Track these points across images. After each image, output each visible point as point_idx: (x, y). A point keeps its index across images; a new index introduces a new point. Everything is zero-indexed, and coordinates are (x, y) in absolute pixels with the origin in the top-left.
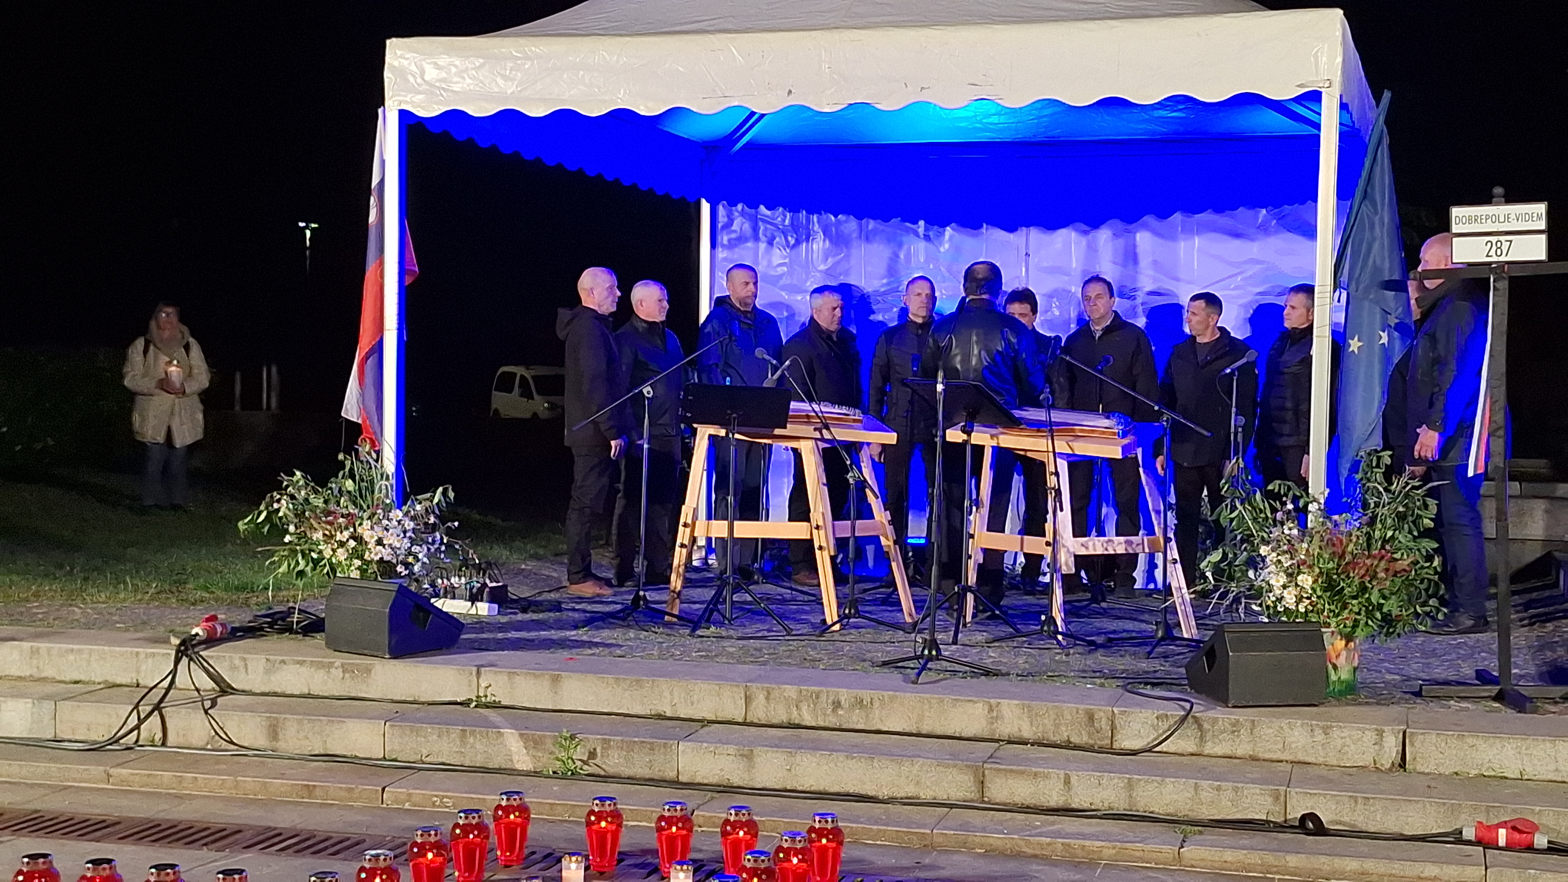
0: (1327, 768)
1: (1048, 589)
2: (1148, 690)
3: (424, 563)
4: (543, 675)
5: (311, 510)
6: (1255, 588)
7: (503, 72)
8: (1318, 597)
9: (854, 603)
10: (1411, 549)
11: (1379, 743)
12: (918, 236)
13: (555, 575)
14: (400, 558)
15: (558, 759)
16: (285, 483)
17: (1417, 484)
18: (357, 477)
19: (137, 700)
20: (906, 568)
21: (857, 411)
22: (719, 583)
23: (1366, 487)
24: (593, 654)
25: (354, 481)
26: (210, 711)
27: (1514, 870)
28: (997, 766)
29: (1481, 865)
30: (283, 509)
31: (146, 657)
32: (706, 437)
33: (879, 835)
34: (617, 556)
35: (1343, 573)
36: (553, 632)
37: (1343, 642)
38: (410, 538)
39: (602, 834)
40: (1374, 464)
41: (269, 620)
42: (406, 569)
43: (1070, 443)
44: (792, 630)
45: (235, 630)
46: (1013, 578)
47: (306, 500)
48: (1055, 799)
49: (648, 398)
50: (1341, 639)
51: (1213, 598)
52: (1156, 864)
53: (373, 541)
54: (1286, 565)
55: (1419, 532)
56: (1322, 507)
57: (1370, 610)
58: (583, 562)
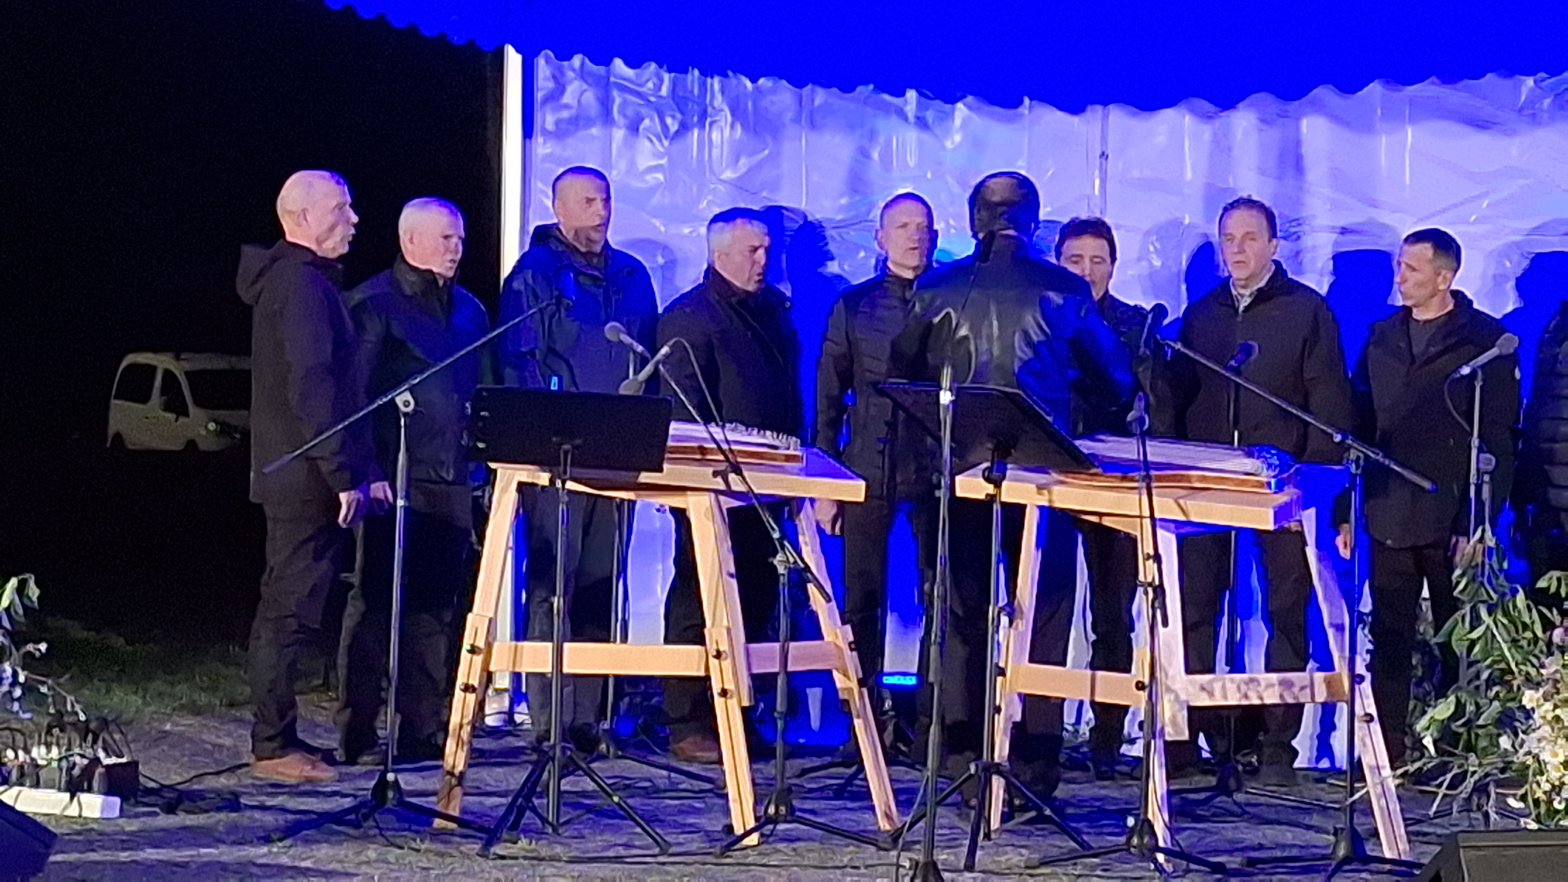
1: (1139, 769)
6: (1514, 767)
9: (785, 795)
12: (906, 119)
13: (228, 742)
20: (881, 727)
21: (793, 440)
22: (534, 757)
32: (514, 487)
34: (346, 707)
36: (223, 849)
43: (1182, 502)
44: (670, 845)
46: (1076, 749)
49: (406, 415)
51: (1439, 786)
58: (282, 718)
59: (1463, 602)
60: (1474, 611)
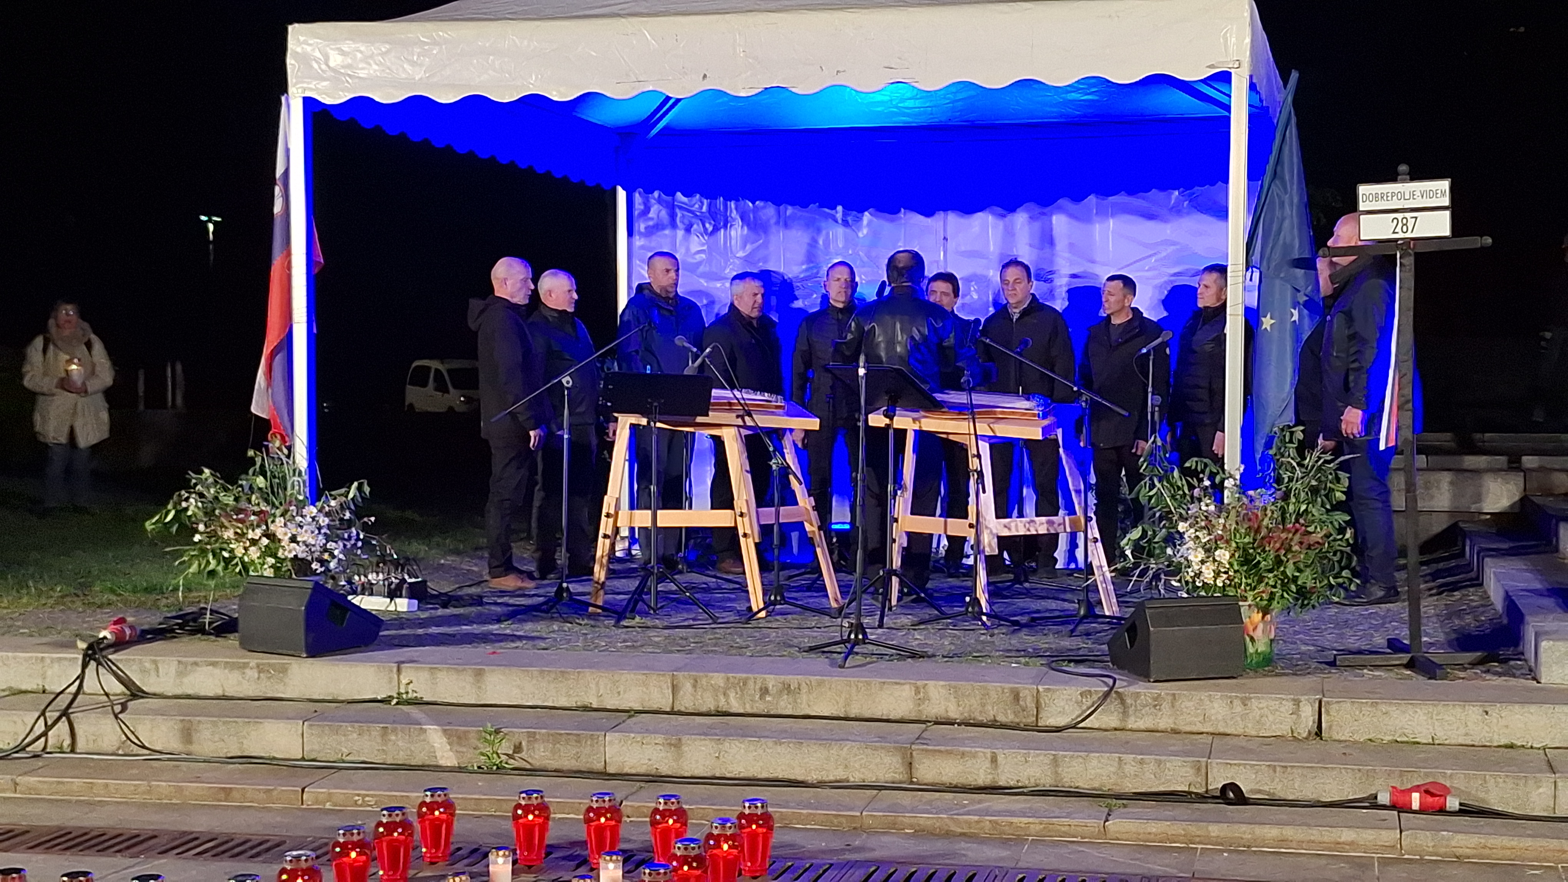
0: (1247, 738)
1: (972, 571)
2: (1072, 668)
3: (340, 560)
4: (464, 670)
5: (221, 508)
6: (1174, 564)
7: (410, 58)
8: (1235, 572)
9: (780, 590)
10: (1324, 522)
11: (1296, 712)
12: (837, 221)
13: (475, 569)
14: (316, 555)
15: (482, 754)
16: (194, 481)
17: (1329, 458)
18: (269, 474)
19: (43, 707)
20: (831, 553)
21: (779, 397)
22: (643, 573)
23: (1279, 463)
24: (517, 647)
25: (265, 477)
26: (120, 716)
27: (1428, 833)
28: (925, 747)
29: (1395, 829)
30: (192, 508)
31: (52, 662)
32: (628, 426)
33: (809, 819)
34: (538, 549)
35: (1258, 547)
36: (475, 626)
37: (1260, 615)
38: (325, 534)
39: (530, 827)
40: (1287, 440)
41: (180, 621)
42: (321, 566)
43: (991, 425)
44: (718, 618)
45: (144, 632)
46: (937, 561)
47: (216, 498)
48: (982, 778)
49: (567, 388)
50: (1258, 612)
51: (1133, 576)
52: (1082, 838)
53: (287, 538)
54: (1204, 541)
55: (1332, 505)
56: (1238, 482)
57: (1285, 582)
58: (504, 555)
59: (1146, 476)
60: (1151, 479)
